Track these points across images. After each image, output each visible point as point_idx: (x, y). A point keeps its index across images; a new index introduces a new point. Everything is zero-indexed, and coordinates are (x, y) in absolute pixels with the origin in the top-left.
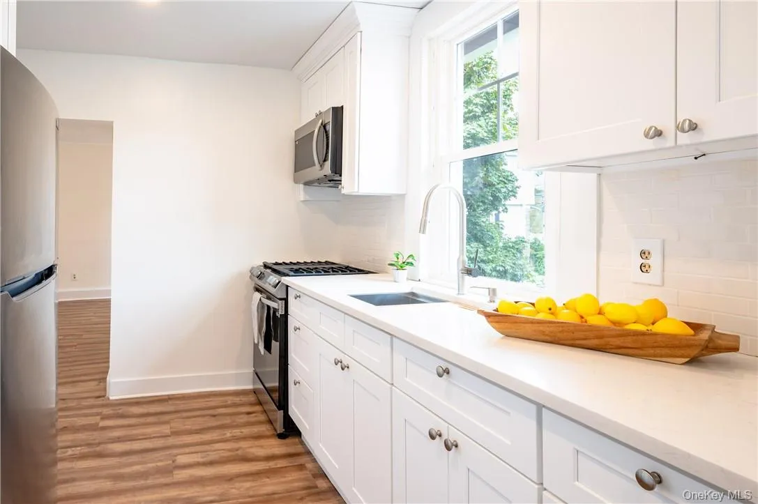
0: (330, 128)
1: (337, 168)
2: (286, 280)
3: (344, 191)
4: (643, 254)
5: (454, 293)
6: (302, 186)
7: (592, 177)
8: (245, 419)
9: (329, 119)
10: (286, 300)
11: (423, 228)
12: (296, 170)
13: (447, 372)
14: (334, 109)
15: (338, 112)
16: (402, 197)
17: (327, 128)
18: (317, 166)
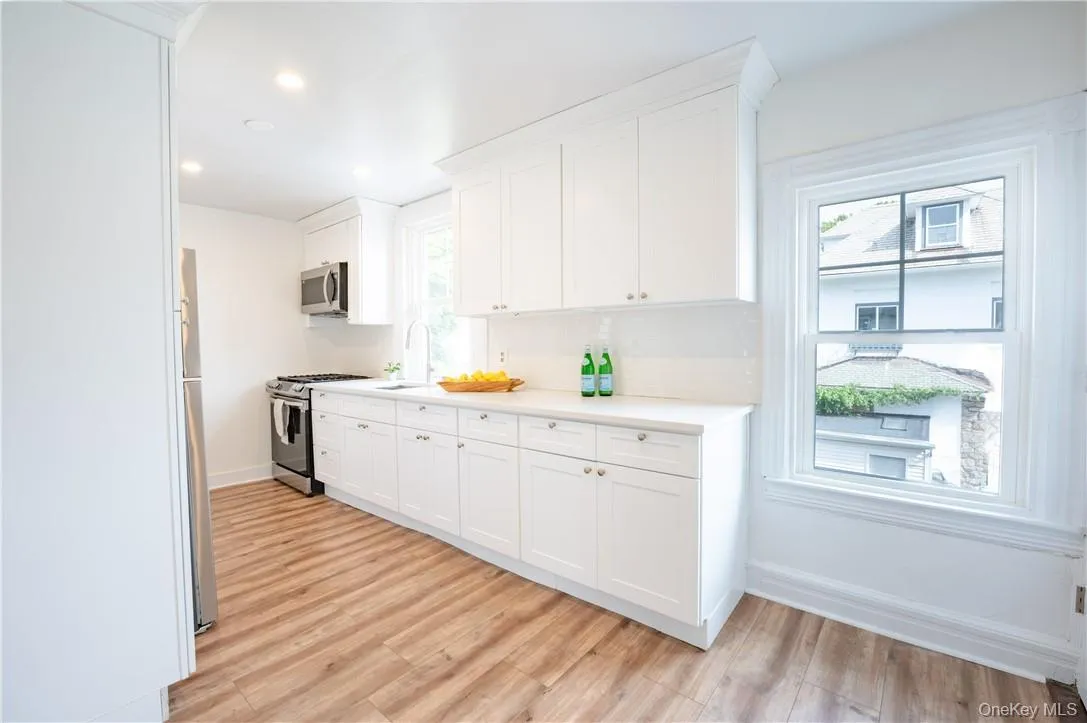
0: (338, 277)
1: (344, 305)
2: (308, 385)
3: (350, 322)
4: (502, 354)
5: (425, 382)
6: (308, 317)
7: (484, 320)
8: (271, 495)
9: (337, 270)
10: (310, 400)
11: (408, 346)
12: (304, 304)
13: (424, 408)
14: (341, 264)
15: (344, 266)
16: (390, 326)
17: (335, 276)
18: (328, 303)
